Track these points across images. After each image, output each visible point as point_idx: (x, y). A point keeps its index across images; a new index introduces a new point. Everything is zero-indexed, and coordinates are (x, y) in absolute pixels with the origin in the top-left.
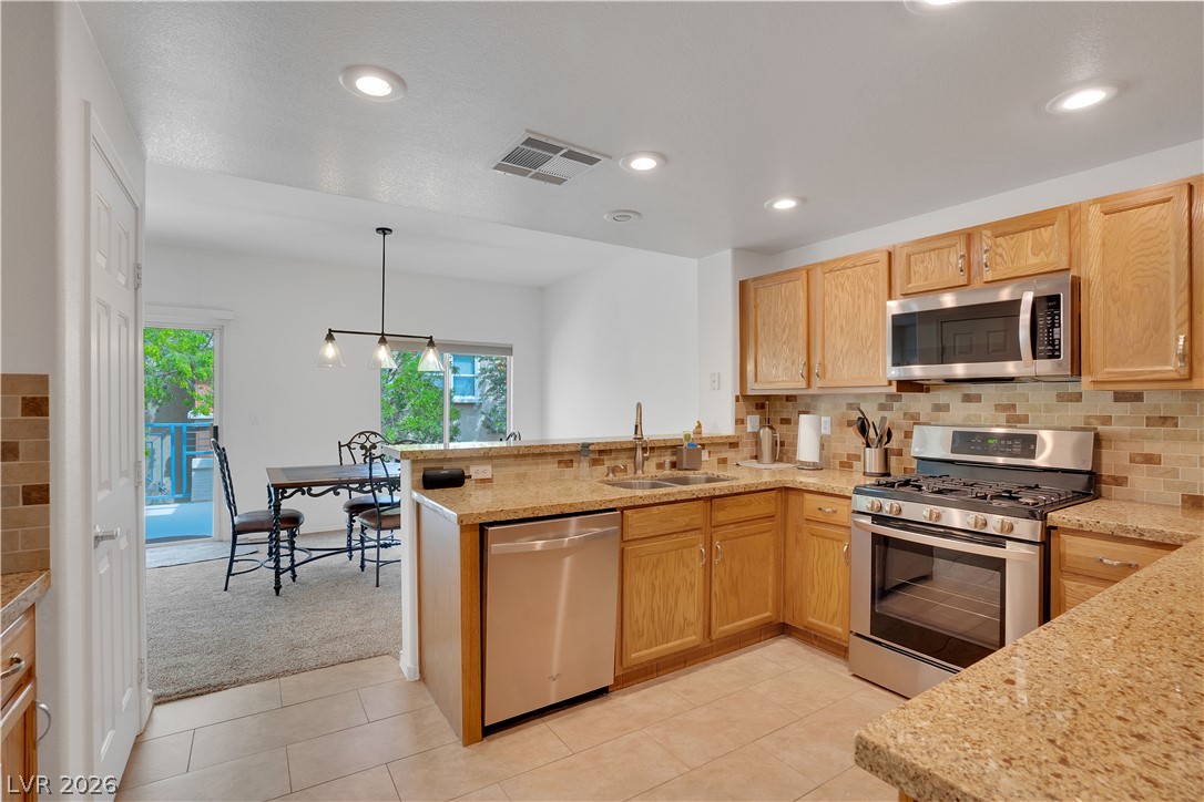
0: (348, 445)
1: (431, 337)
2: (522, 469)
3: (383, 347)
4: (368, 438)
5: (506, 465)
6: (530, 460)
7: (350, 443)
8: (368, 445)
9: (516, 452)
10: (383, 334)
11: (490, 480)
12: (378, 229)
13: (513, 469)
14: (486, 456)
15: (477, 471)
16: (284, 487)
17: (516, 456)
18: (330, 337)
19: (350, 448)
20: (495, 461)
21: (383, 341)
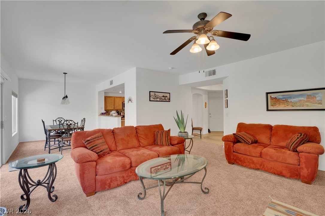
12: (64, 73)
16: (51, 130)
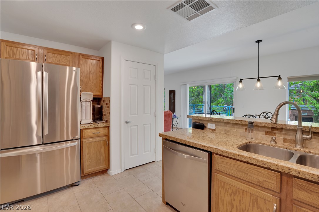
0: (259, 116)
1: (280, 76)
2: (228, 128)
3: (259, 82)
4: (267, 114)
5: (221, 126)
6: (231, 125)
7: (260, 115)
8: (267, 116)
9: (222, 121)
10: (259, 78)
11: (214, 130)
12: (256, 41)
13: (224, 128)
14: (212, 121)
15: (210, 126)
17: (225, 123)
18: (241, 81)
19: (259, 117)
20: (217, 123)
21: (259, 80)
